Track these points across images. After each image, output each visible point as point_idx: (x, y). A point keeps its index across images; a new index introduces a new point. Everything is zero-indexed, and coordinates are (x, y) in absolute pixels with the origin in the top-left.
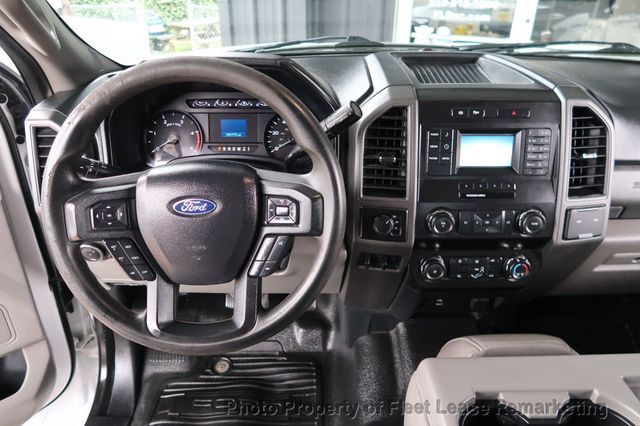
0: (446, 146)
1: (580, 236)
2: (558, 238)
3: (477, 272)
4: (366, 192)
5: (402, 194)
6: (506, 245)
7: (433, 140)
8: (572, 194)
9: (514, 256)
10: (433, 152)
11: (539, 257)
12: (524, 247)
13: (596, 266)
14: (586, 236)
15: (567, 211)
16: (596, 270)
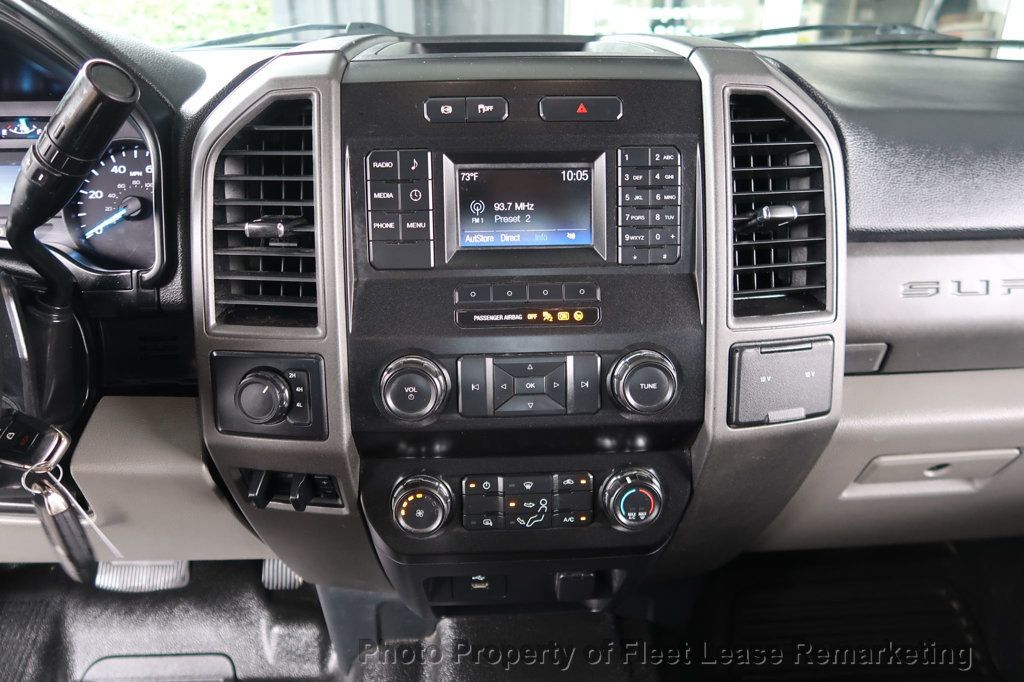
0: (415, 195)
1: (773, 416)
2: (715, 423)
3: (533, 511)
4: (227, 315)
5: (309, 318)
6: (608, 443)
7: (382, 180)
8: (742, 310)
9: (621, 469)
10: (382, 210)
11: (686, 471)
12: (652, 447)
13: (844, 487)
14: (788, 416)
15: (732, 351)
16: (846, 494)
